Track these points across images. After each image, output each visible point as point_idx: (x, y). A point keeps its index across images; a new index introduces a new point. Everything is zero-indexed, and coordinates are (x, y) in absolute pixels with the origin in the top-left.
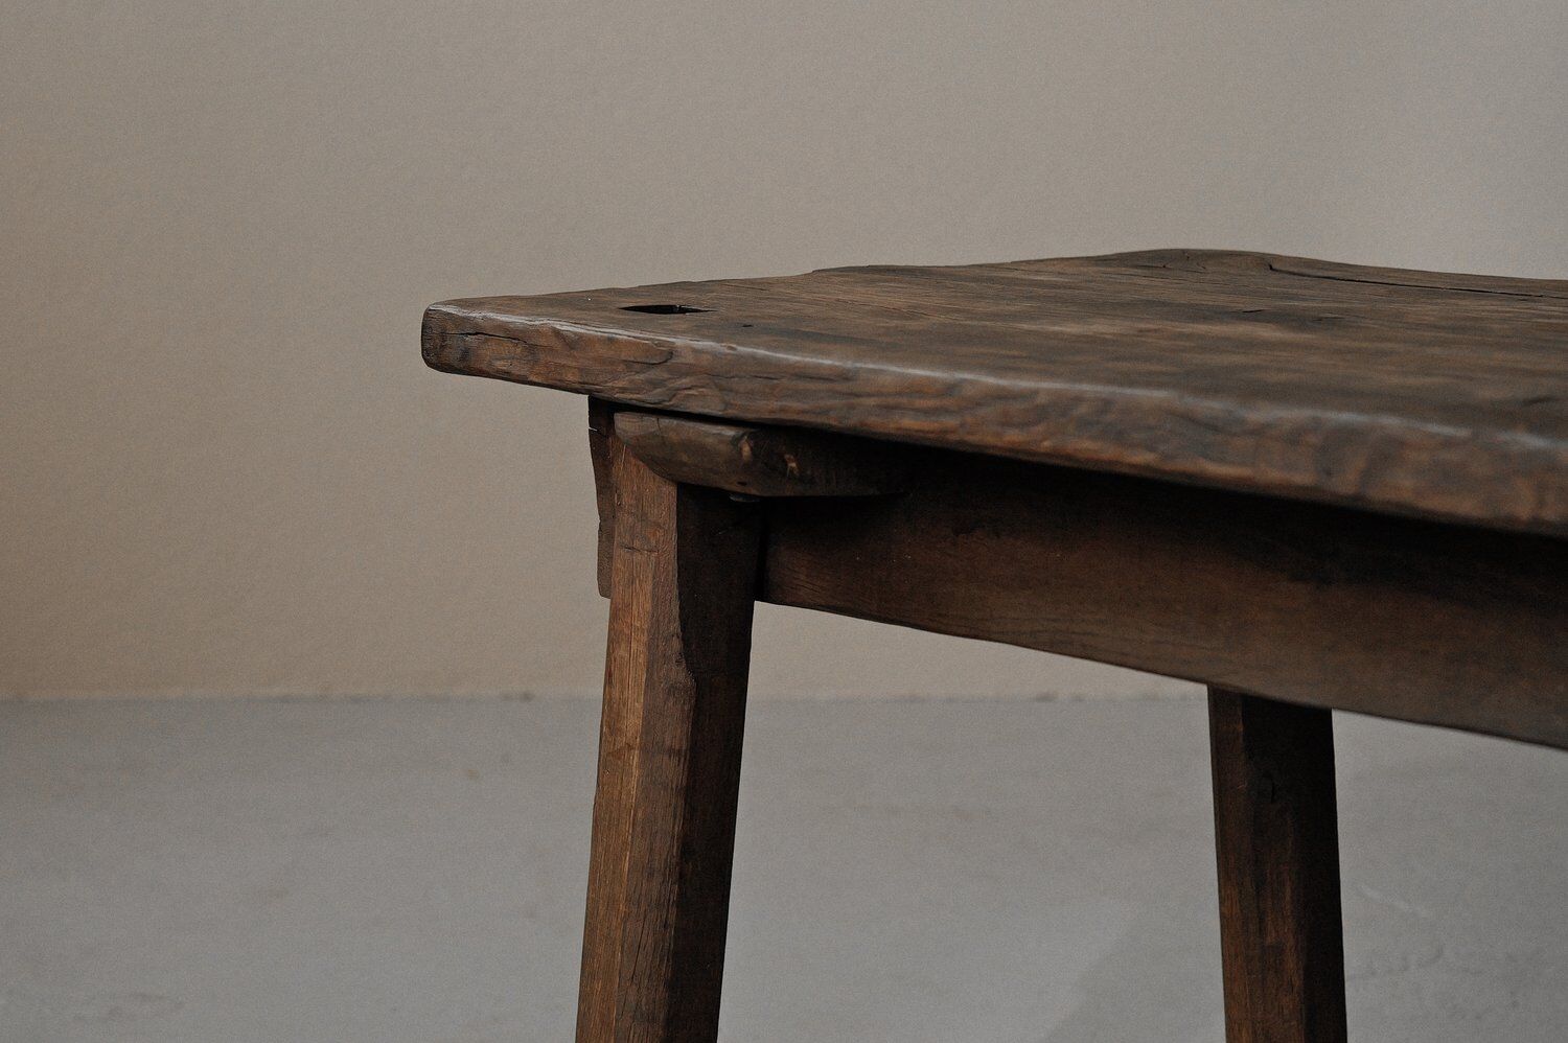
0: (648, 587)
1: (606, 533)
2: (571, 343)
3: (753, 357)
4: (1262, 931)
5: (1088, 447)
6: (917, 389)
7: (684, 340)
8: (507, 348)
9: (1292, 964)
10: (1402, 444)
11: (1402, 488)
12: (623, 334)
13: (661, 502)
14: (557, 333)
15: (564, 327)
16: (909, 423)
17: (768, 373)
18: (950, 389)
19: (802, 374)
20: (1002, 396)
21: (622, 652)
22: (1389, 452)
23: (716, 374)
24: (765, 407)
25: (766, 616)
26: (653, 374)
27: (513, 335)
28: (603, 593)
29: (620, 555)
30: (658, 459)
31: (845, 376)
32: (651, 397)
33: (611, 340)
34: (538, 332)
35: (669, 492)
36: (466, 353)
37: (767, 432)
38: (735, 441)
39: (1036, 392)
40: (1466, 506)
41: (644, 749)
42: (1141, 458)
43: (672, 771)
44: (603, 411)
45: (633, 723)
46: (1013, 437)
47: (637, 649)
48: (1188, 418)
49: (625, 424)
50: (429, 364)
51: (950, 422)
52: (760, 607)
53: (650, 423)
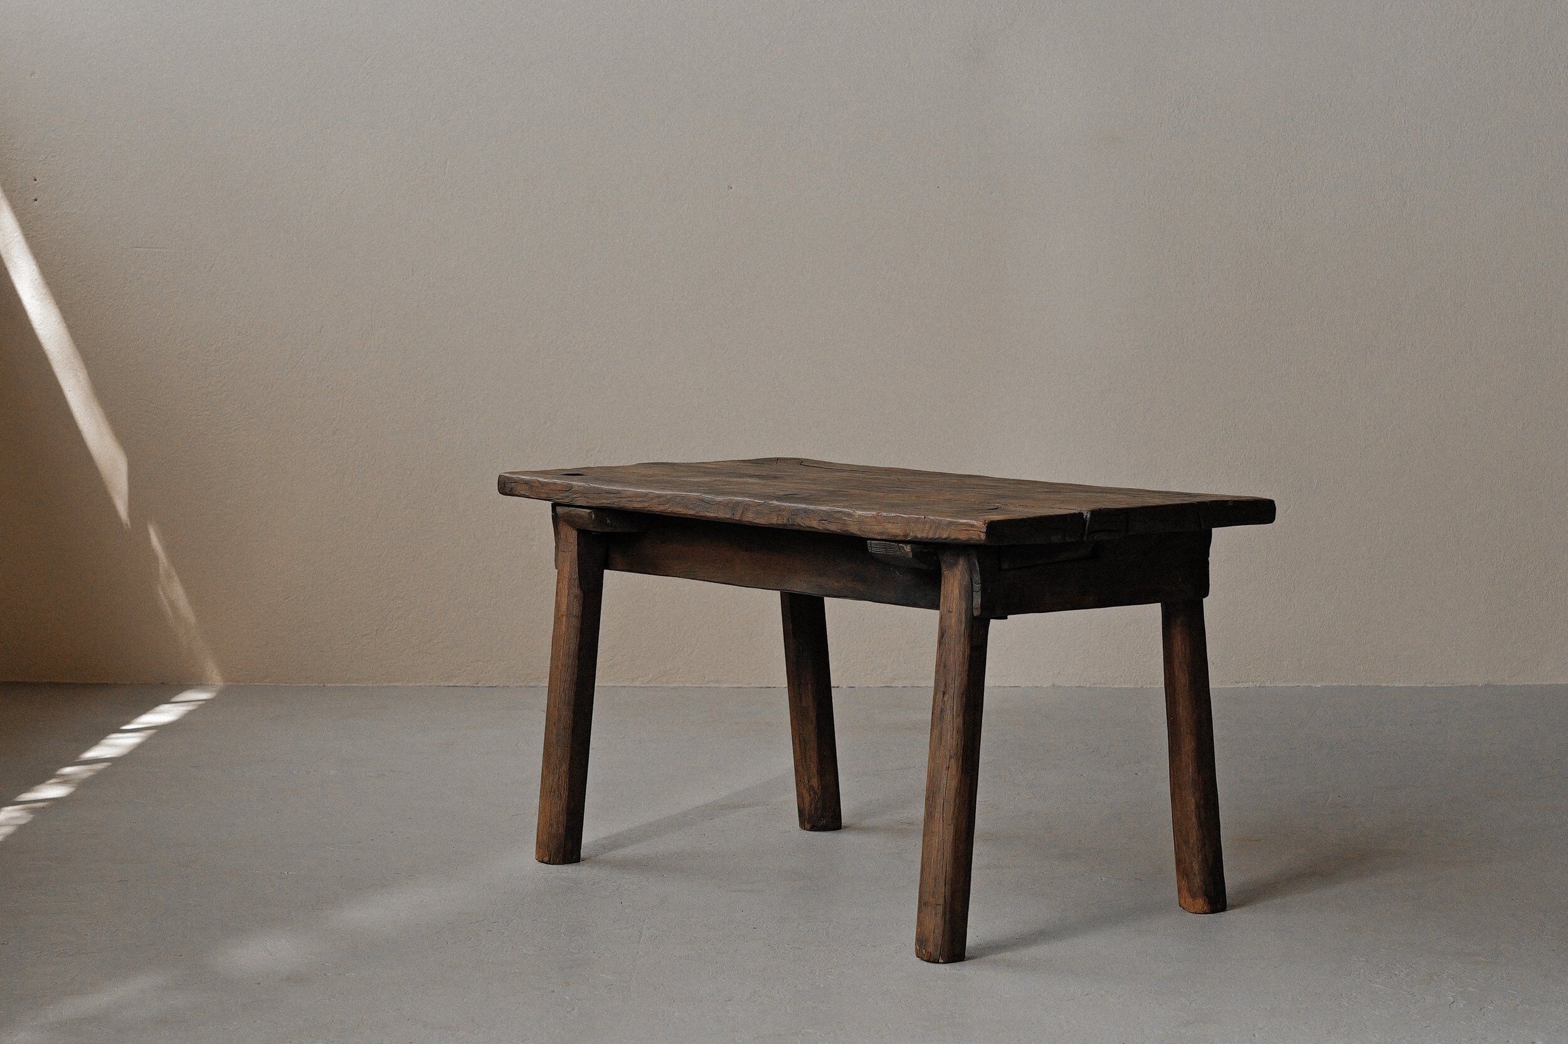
0: (568, 563)
1: (557, 547)
2: (543, 484)
3: (594, 487)
4: (801, 700)
5: (680, 510)
6: (637, 495)
7: (576, 483)
8: (524, 487)
9: (812, 715)
10: (749, 505)
11: (750, 517)
12: (559, 481)
13: (572, 536)
14: (539, 481)
15: (541, 479)
16: (636, 505)
17: (600, 492)
18: (646, 495)
19: (609, 492)
20: (659, 496)
21: (561, 585)
22: (746, 507)
23: (584, 493)
24: (597, 502)
25: (607, 574)
26: (566, 494)
27: (526, 483)
28: (556, 568)
29: (561, 554)
30: (571, 521)
31: (619, 492)
32: (566, 501)
33: (555, 483)
34: (533, 481)
35: (575, 533)
36: (511, 489)
37: (599, 510)
38: (590, 513)
39: (667, 495)
40: (761, 521)
41: (567, 616)
42: (692, 512)
43: (576, 622)
44: (554, 506)
45: (564, 607)
46: (661, 508)
47: (565, 584)
48: (702, 500)
49: (559, 510)
50: (500, 493)
51: (646, 504)
52: (606, 571)
53: (566, 509)
